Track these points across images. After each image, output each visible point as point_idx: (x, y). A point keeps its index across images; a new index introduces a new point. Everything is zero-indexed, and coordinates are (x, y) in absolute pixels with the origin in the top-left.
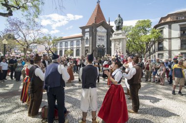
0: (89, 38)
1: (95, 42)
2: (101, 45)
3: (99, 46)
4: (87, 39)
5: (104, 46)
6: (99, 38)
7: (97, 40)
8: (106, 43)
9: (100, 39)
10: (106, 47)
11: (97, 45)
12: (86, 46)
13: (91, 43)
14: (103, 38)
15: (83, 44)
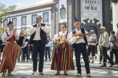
0: (66, 6)
1: (79, 13)
2: (92, 18)
3: (86, 21)
4: (63, 8)
5: (96, 21)
6: (87, 5)
7: (83, 9)
8: (101, 14)
9: (88, 8)
10: (101, 22)
11: (83, 19)
12: (62, 21)
13: (70, 15)
14: (94, 5)
15: (55, 19)
